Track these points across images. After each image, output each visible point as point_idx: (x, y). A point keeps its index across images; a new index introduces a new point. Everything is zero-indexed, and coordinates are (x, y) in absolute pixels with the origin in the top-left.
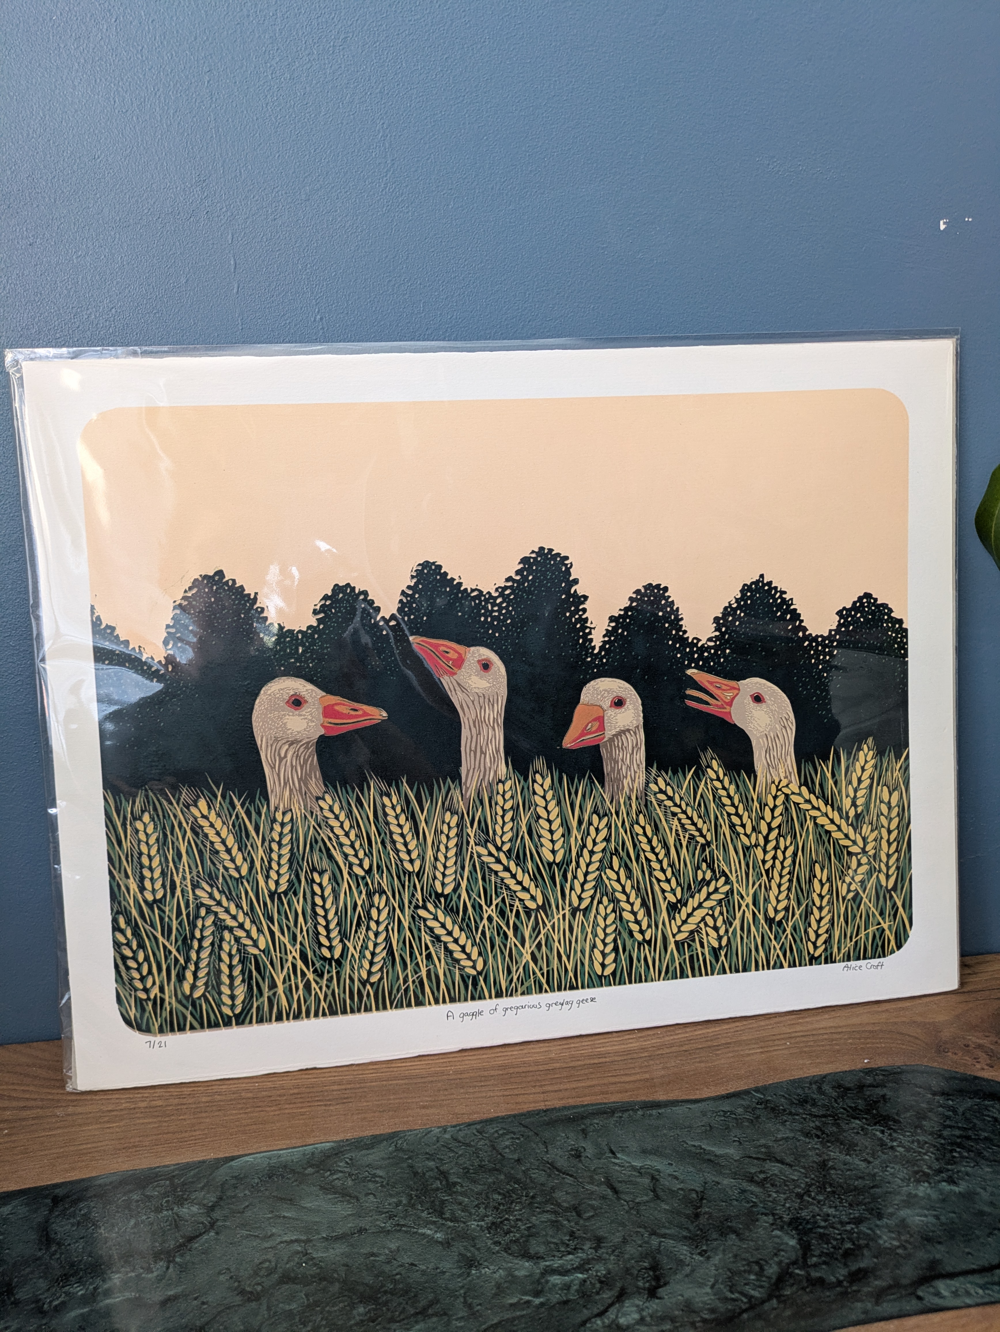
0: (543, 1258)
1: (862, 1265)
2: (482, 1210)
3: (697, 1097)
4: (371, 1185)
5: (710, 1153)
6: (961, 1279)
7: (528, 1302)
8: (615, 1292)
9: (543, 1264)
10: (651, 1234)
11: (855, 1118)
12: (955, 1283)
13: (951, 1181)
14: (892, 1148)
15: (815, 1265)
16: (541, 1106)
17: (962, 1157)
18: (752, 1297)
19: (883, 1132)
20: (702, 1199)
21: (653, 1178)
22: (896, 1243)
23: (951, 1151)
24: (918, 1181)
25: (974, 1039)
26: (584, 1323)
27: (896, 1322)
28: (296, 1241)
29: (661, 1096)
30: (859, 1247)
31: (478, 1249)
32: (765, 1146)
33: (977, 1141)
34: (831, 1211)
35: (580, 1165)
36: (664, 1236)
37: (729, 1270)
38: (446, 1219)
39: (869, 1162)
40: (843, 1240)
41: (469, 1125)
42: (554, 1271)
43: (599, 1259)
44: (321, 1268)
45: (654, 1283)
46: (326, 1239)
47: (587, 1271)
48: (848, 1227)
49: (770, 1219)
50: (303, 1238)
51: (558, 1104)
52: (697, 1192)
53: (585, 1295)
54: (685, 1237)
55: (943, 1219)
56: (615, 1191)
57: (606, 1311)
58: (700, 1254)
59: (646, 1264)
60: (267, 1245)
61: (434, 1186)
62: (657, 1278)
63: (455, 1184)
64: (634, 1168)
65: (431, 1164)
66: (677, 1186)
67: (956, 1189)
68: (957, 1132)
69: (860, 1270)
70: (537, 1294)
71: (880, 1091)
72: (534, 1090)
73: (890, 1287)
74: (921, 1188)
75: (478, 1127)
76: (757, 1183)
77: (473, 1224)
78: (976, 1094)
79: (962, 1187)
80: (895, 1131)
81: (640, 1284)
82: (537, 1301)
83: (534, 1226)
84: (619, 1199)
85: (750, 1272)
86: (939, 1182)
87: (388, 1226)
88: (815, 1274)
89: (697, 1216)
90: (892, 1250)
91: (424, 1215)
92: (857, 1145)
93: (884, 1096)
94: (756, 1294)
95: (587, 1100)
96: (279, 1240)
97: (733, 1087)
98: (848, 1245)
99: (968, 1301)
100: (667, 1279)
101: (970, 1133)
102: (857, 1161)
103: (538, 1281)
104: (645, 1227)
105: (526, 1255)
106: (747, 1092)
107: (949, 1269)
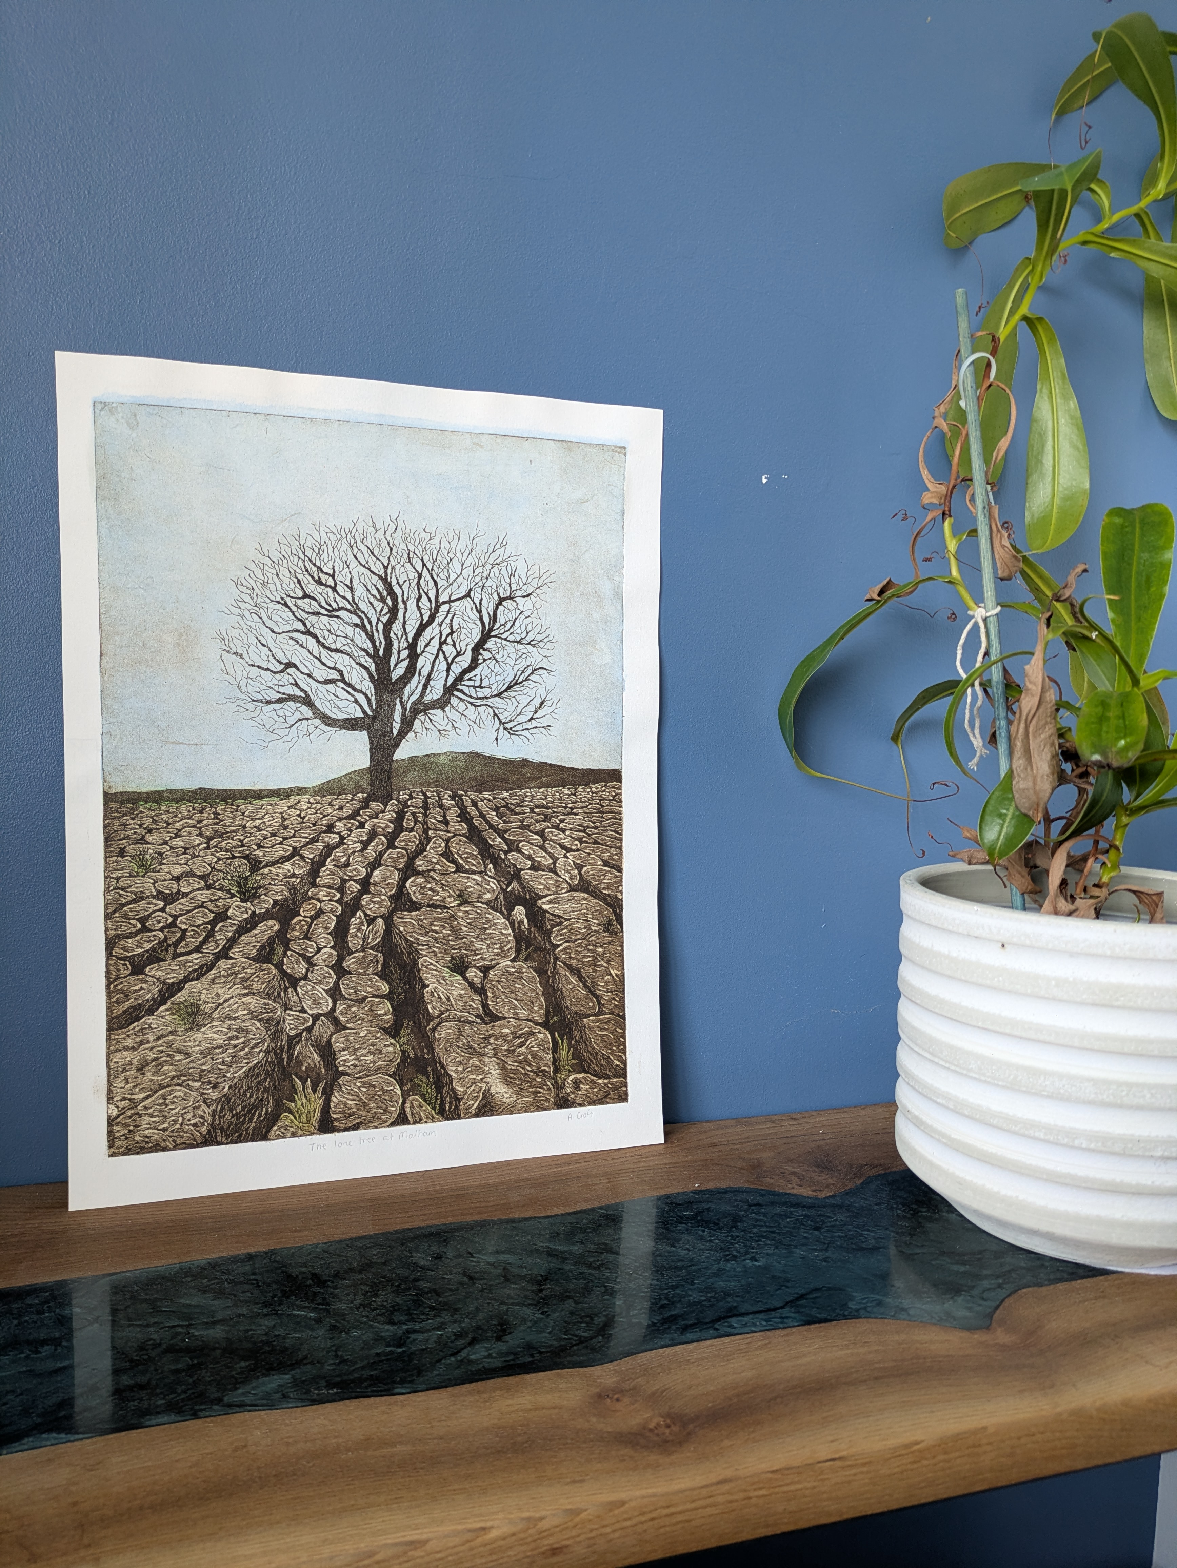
0: (404, 1324)
1: (673, 1313)
2: (351, 1297)
3: (549, 1214)
4: (247, 1286)
5: (555, 1250)
6: (751, 1316)
7: (392, 1352)
8: (468, 1340)
9: (405, 1327)
10: (501, 1304)
11: (681, 1223)
12: (746, 1319)
13: (753, 1259)
14: (711, 1241)
15: (636, 1315)
16: (407, 1226)
17: (766, 1245)
18: (581, 1337)
19: (704, 1231)
20: (546, 1279)
21: (505, 1268)
22: (703, 1298)
23: (757, 1241)
24: (728, 1261)
25: (790, 1169)
26: (439, 1361)
27: (695, 1344)
28: (179, 1326)
29: (516, 1215)
30: (673, 1303)
31: (348, 1322)
32: (603, 1243)
33: (779, 1234)
35: (440, 1263)
36: (512, 1304)
37: (565, 1322)
38: (319, 1304)
39: (689, 1250)
40: (661, 1299)
41: (340, 1242)
42: (415, 1331)
43: (455, 1321)
44: (203, 1341)
45: (500, 1333)
46: (207, 1323)
47: (444, 1329)
48: (666, 1291)
49: (603, 1289)
50: (185, 1323)
51: (423, 1224)
52: (542, 1276)
53: (441, 1344)
54: (530, 1304)
55: (743, 1282)
56: (471, 1278)
57: (459, 1352)
58: (541, 1314)
59: (495, 1323)
60: (151, 1330)
61: (308, 1283)
62: (504, 1330)
63: (326, 1281)
64: (489, 1263)
65: (304, 1269)
66: (524, 1272)
67: (757, 1264)
68: (765, 1229)
69: (672, 1316)
70: (400, 1346)
71: (705, 1205)
72: (400, 1215)
73: (694, 1324)
74: (729, 1265)
75: (348, 1242)
76: (595, 1269)
77: (344, 1306)
78: (785, 1204)
79: (761, 1263)
80: (715, 1230)
81: (489, 1334)
82: (400, 1350)
83: (398, 1304)
84: (474, 1283)
85: (581, 1323)
86: (744, 1260)
87: (265, 1311)
88: (635, 1321)
89: (541, 1291)
90: (700, 1302)
91: (298, 1303)
92: (680, 1240)
93: (708, 1209)
94: (586, 1334)
95: (449, 1220)
96: (162, 1325)
97: (578, 1208)
98: (665, 1302)
99: (753, 1329)
100: (511, 1330)
101: (774, 1229)
102: (679, 1250)
103: (400, 1338)
104: (495, 1300)
105: (391, 1323)
106: (593, 1210)
107: (743, 1311)
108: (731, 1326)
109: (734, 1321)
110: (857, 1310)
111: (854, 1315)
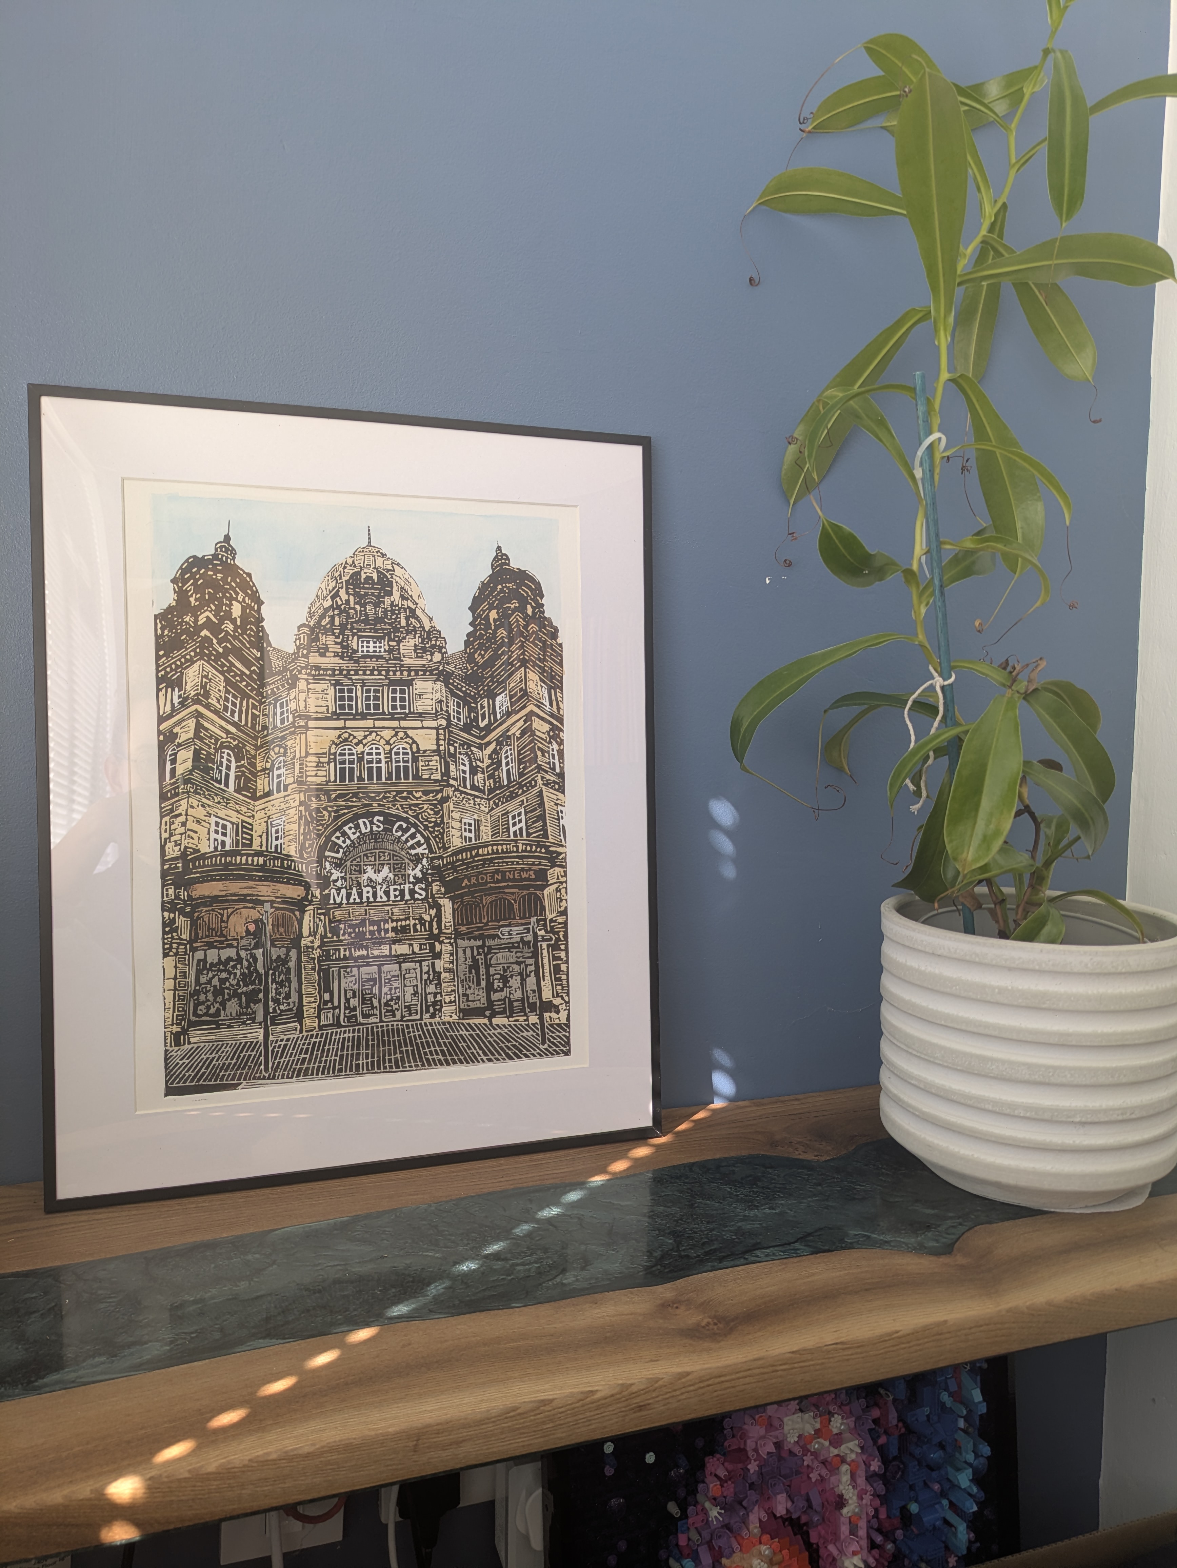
1: (712, 1248)
2: (465, 1242)
4: (383, 1236)
5: (616, 1204)
6: (771, 1249)
8: (559, 1270)
9: (511, 1262)
11: (713, 1183)
12: (767, 1251)
13: (771, 1208)
14: (737, 1195)
15: (684, 1250)
16: (498, 1189)
17: (780, 1197)
19: (731, 1188)
21: (579, 1218)
22: (734, 1237)
23: (773, 1195)
24: (751, 1210)
25: (796, 1139)
26: (540, 1284)
27: (730, 1269)
28: (338, 1265)
30: (712, 1241)
33: (790, 1189)
34: (696, 1226)
35: (528, 1216)
36: (589, 1244)
37: (630, 1255)
38: (441, 1248)
39: (721, 1203)
40: (702, 1238)
41: (447, 1202)
42: (518, 1265)
43: (548, 1257)
44: (360, 1275)
45: (584, 1265)
46: (359, 1263)
47: (540, 1263)
48: (706, 1233)
49: (657, 1232)
50: (342, 1263)
51: (508, 1187)
52: (608, 1224)
53: (539, 1273)
54: (602, 1244)
55: (764, 1225)
56: (555, 1227)
57: (554, 1278)
58: (612, 1250)
60: (319, 1268)
61: (429, 1233)
62: (587, 1263)
63: (443, 1231)
65: (424, 1222)
66: (594, 1221)
67: (774, 1211)
69: (711, 1250)
70: (509, 1275)
71: (730, 1169)
72: (490, 1181)
73: (728, 1256)
74: (752, 1213)
75: (454, 1202)
77: (461, 1248)
78: (794, 1166)
79: (777, 1211)
80: (739, 1187)
81: (575, 1266)
82: (510, 1278)
84: (557, 1230)
87: (402, 1253)
88: (683, 1253)
89: (610, 1234)
90: (731, 1240)
91: (425, 1246)
92: (713, 1195)
93: (733, 1171)
96: (325, 1265)
98: (705, 1240)
99: (773, 1258)
100: (592, 1263)
102: (713, 1203)
107: (765, 1245)
108: (757, 1256)
109: (758, 1252)
110: (851, 1243)
111: (850, 1247)
